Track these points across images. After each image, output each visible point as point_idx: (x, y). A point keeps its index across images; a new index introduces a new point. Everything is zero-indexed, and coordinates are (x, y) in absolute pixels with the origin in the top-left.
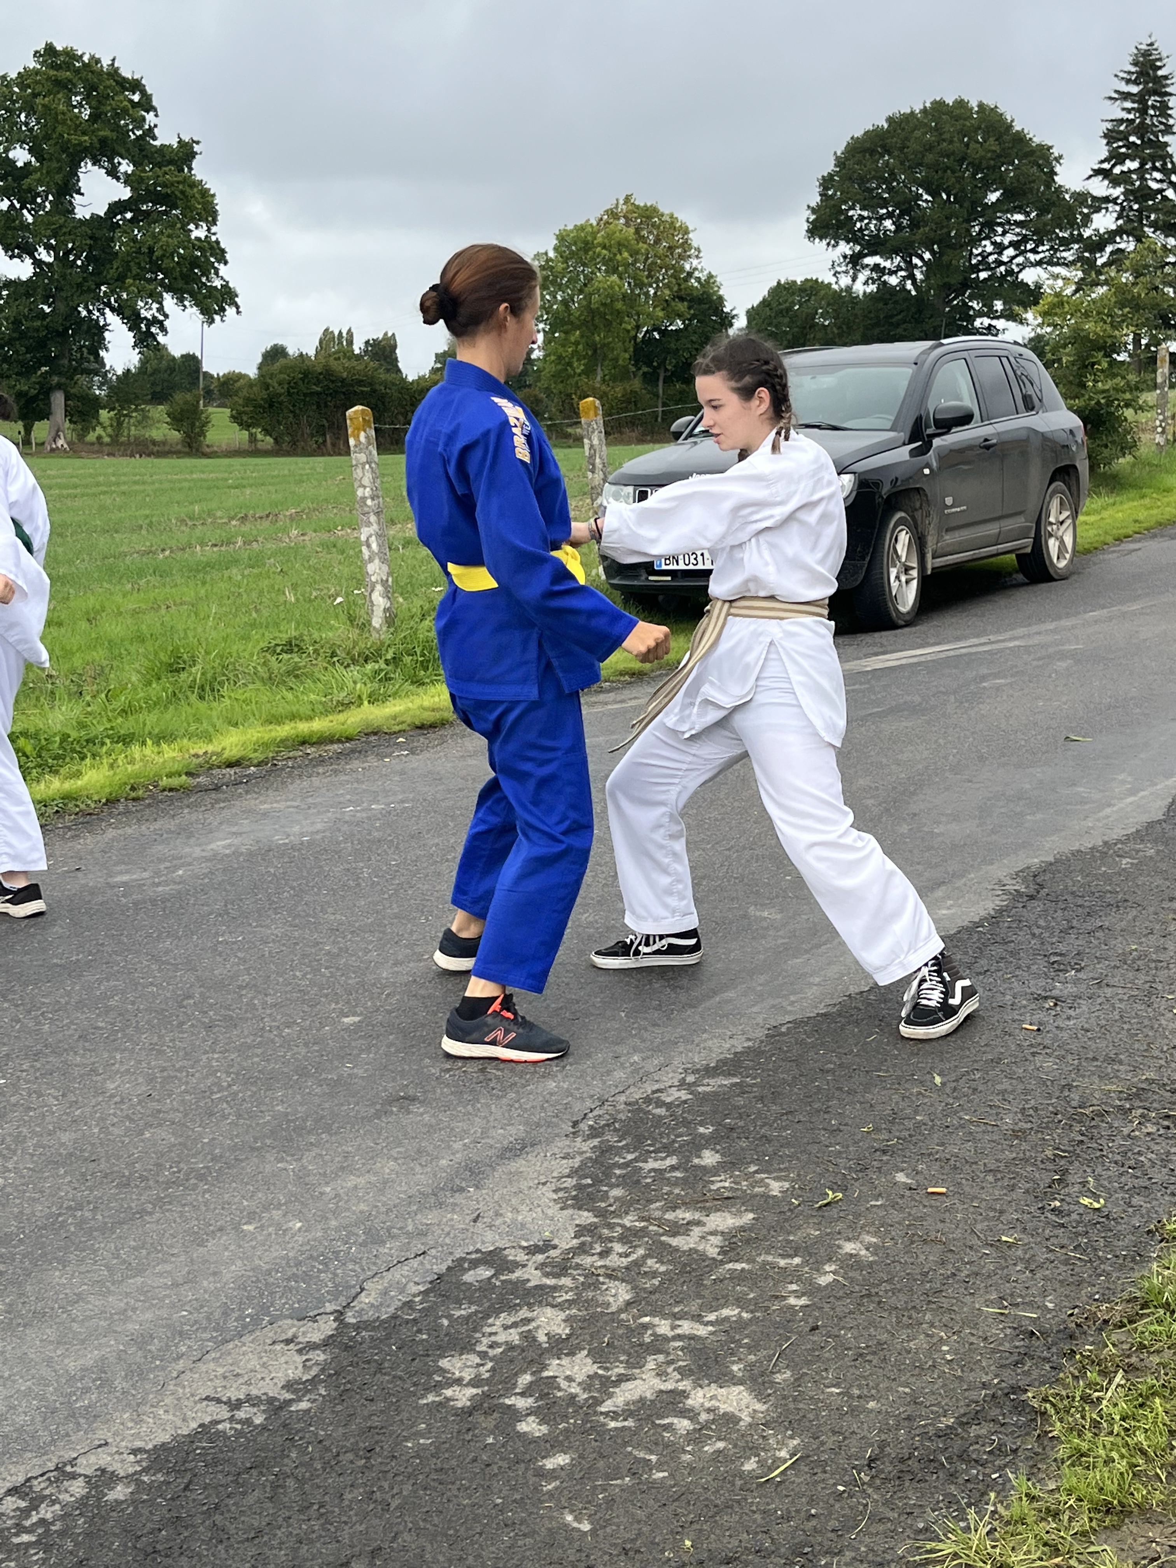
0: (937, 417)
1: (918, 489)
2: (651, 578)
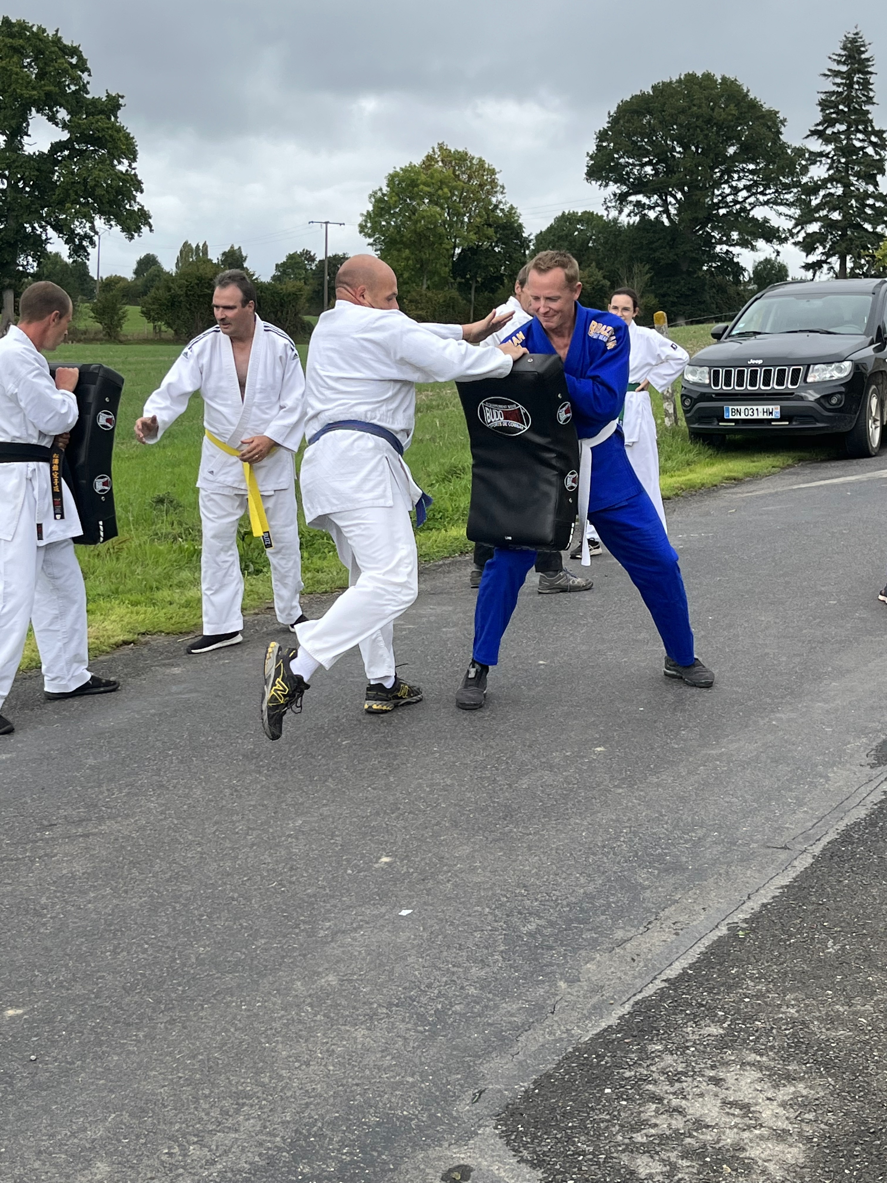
1: (881, 372)
2: (721, 424)
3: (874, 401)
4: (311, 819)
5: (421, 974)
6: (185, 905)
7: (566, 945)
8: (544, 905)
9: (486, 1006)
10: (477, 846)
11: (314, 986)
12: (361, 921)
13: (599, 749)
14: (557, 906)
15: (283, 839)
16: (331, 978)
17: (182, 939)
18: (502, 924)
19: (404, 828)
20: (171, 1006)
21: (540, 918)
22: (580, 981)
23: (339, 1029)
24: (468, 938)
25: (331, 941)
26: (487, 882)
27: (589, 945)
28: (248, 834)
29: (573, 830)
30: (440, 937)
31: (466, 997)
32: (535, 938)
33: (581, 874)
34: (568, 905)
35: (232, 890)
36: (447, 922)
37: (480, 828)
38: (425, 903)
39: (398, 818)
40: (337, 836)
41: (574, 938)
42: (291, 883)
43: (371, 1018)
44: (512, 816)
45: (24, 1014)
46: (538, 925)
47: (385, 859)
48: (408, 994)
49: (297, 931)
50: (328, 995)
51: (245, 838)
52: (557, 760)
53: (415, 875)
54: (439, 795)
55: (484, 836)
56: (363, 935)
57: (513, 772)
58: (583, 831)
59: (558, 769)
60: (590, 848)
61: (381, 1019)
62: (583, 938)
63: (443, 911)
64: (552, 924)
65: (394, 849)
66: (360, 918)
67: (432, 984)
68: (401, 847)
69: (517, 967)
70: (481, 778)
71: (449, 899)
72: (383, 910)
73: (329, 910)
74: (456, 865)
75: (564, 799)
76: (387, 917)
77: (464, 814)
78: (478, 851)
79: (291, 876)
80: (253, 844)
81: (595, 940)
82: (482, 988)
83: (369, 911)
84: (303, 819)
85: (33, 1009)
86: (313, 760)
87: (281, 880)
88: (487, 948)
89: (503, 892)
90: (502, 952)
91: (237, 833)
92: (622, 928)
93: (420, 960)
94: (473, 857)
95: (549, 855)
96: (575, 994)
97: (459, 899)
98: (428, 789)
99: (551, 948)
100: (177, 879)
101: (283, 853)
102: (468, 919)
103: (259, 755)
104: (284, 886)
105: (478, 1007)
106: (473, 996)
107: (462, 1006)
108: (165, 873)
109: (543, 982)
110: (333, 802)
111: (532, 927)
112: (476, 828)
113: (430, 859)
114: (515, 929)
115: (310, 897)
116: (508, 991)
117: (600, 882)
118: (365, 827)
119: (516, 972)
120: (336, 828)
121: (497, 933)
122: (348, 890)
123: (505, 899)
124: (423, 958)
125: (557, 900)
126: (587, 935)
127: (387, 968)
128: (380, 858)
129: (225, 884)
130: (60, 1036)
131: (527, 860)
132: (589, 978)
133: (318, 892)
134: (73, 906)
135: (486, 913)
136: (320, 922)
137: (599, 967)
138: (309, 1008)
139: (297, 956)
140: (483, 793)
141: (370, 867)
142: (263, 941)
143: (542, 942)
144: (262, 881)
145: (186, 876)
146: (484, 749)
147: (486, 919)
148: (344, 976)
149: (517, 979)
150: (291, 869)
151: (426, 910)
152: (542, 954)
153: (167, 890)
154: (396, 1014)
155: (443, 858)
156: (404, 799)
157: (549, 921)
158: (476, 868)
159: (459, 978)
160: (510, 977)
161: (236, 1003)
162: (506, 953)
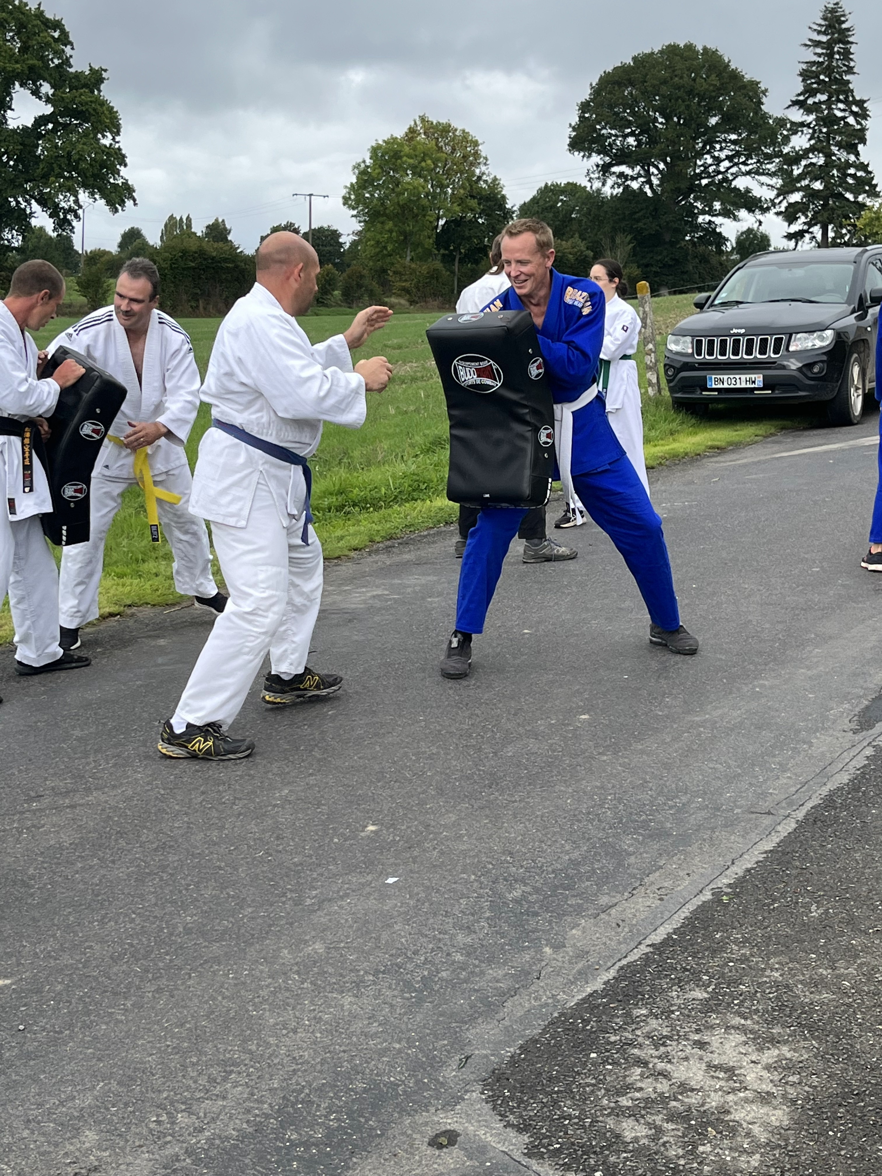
0: (873, 295)
1: (863, 340)
2: (704, 393)
3: (856, 370)
4: (298, 788)
5: (407, 941)
6: (172, 875)
7: (552, 912)
8: (530, 872)
9: (472, 972)
10: (463, 814)
11: (301, 955)
12: (348, 889)
13: (583, 717)
14: (542, 872)
15: (270, 808)
16: (317, 946)
17: (169, 908)
19: (391, 797)
20: (158, 975)
21: (526, 885)
22: (565, 947)
23: (326, 997)
24: (454, 905)
25: (318, 910)
26: (473, 850)
27: (575, 910)
28: (234, 804)
29: (558, 797)
30: (426, 904)
31: (452, 964)
33: (566, 841)
34: (553, 872)
35: (218, 860)
36: (433, 889)
37: (467, 796)
38: (411, 871)
39: (384, 786)
40: (323, 805)
41: (559, 904)
42: (279, 852)
43: (358, 986)
44: (497, 784)
45: (12, 984)
46: (523, 892)
47: (371, 828)
48: (394, 961)
49: (284, 899)
50: (315, 962)
51: (231, 807)
52: (542, 728)
53: (401, 843)
54: (425, 764)
55: (470, 804)
56: (349, 903)
57: (498, 740)
58: (568, 798)
59: (543, 737)
60: (575, 816)
61: (368, 986)
62: (568, 905)
63: (429, 879)
64: (537, 890)
65: (380, 817)
66: (346, 886)
67: (418, 951)
68: (386, 815)
69: (503, 933)
70: (466, 746)
71: (434, 866)
72: (369, 878)
73: (315, 879)
74: (442, 833)
75: (549, 766)
76: (373, 885)
77: (450, 782)
78: (463, 819)
79: (278, 845)
80: (240, 814)
81: (580, 906)
82: (468, 955)
83: (355, 879)
84: (290, 788)
85: (21, 979)
86: (299, 730)
87: (268, 849)
88: (473, 915)
89: (488, 860)
90: (488, 918)
91: (224, 803)
92: (607, 894)
93: (407, 927)
94: (459, 825)
95: (535, 822)
96: (560, 959)
97: (445, 866)
98: (414, 758)
99: (536, 914)
100: (164, 848)
101: (269, 822)
104: (271, 855)
105: (464, 973)
106: (459, 962)
107: (448, 972)
108: (152, 843)
109: (529, 948)
110: (319, 771)
111: (517, 894)
112: (462, 796)
113: (416, 826)
114: (501, 896)
115: (297, 866)
116: (494, 957)
117: (585, 848)
118: (351, 796)
119: (502, 938)
120: (322, 796)
121: (483, 900)
122: (334, 859)
123: (491, 866)
124: (409, 925)
125: (541, 867)
126: (572, 901)
127: (374, 935)
128: (366, 827)
129: (212, 853)
130: (48, 1006)
131: (512, 827)
132: (574, 944)
133: (305, 861)
134: (60, 876)
135: (472, 880)
136: (307, 891)
137: (584, 932)
138: (296, 976)
139: (284, 925)
140: (469, 761)
141: (357, 836)
142: (250, 910)
143: (528, 909)
144: (248, 850)
145: (173, 846)
146: (470, 718)
147: (472, 886)
148: (331, 944)
149: (503, 945)
150: (278, 838)
151: (412, 877)
152: (528, 920)
153: (155, 861)
154: (383, 981)
155: (429, 825)
156: (390, 768)
157: (534, 888)
158: (462, 836)
159: (445, 945)
160: (496, 943)
161: (224, 971)
162: (491, 920)
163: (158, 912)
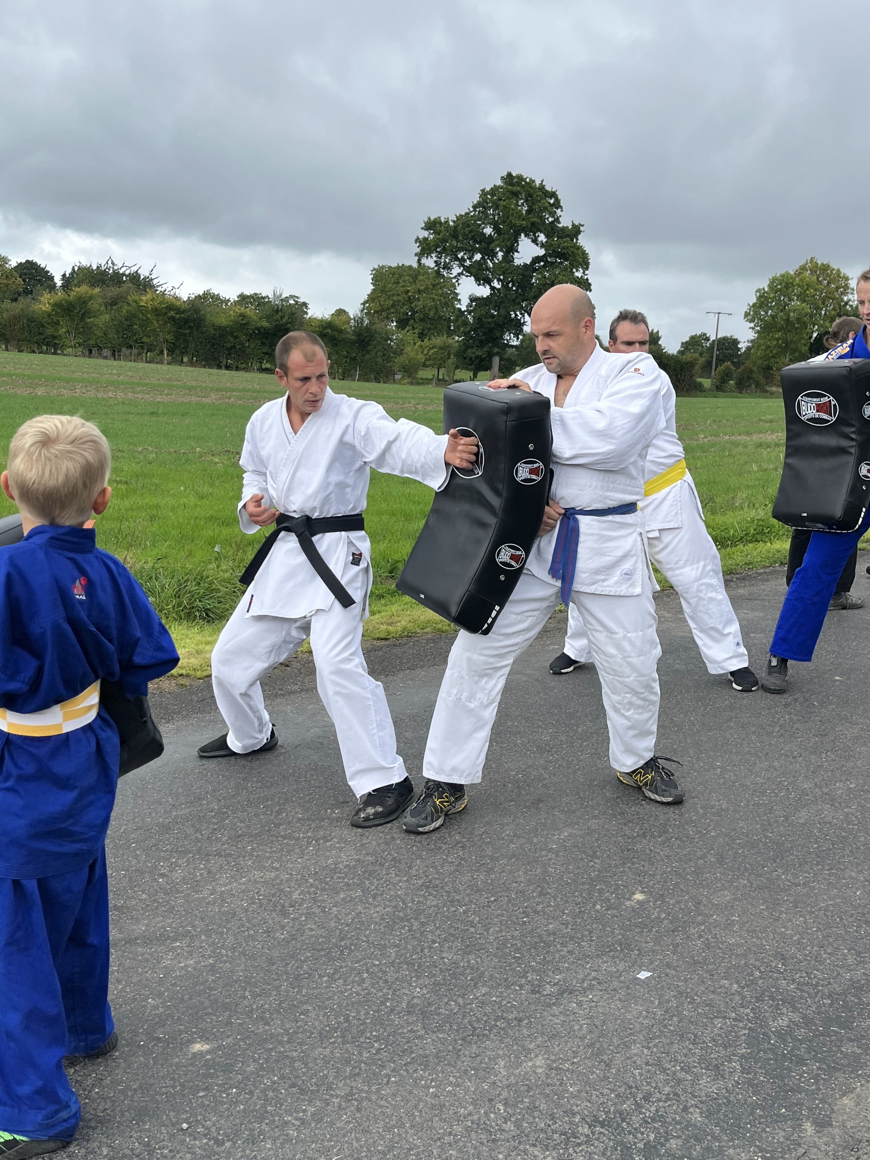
4: (577, 832)
5: (641, 1075)
6: (423, 924)
7: (820, 1060)
8: (802, 991)
9: (708, 1149)
10: (740, 893)
11: (517, 1072)
12: (595, 979)
14: (817, 993)
15: (544, 853)
16: (540, 1061)
17: (404, 972)
18: (748, 1011)
19: (667, 857)
20: (357, 1071)
21: (795, 1009)
22: (831, 1125)
23: (525, 1152)
24: (705, 1027)
25: (554, 1004)
26: (742, 946)
27: (849, 1065)
28: (512, 842)
29: (847, 885)
30: (675, 1019)
31: (686, 1127)
32: (785, 1041)
33: (849, 951)
34: (830, 996)
35: (474, 913)
36: (687, 997)
37: (746, 869)
38: (668, 965)
39: (664, 843)
40: (598, 858)
41: (830, 1050)
42: (537, 912)
43: (567, 1141)
44: (783, 858)
45: (208, 1052)
46: (791, 1021)
47: (639, 896)
48: (619, 1107)
49: (523, 981)
50: (529, 1089)
51: (508, 846)
52: (840, 792)
53: (666, 922)
54: (711, 820)
55: (749, 881)
56: (591, 1000)
57: (791, 802)
58: (858, 889)
59: (840, 804)
61: (579, 1145)
62: (842, 1052)
63: (686, 980)
64: (808, 1022)
65: (651, 884)
66: (594, 974)
67: (651, 1095)
68: (658, 882)
69: (757, 1085)
70: (758, 804)
71: (695, 962)
72: (621, 966)
73: (564, 957)
74: (712, 916)
75: (841, 843)
76: (622, 978)
77: (733, 848)
78: (738, 900)
79: (538, 903)
80: (513, 856)
81: (857, 1057)
82: (709, 1115)
83: (606, 966)
85: (219, 1048)
86: (599, 761)
87: (526, 907)
88: (725, 1048)
89: (757, 964)
90: (742, 1056)
91: (503, 839)
93: (645, 1050)
94: (732, 907)
95: (817, 917)
96: (823, 1147)
97: (707, 965)
99: (801, 1062)
100: (428, 887)
101: (539, 871)
102: (711, 996)
103: (552, 748)
104: (527, 916)
105: (698, 1148)
106: (695, 1126)
107: (680, 1142)
108: (420, 878)
109: (785, 1118)
110: (604, 813)
111: (783, 1022)
112: (742, 869)
113: (687, 902)
114: (763, 1023)
115: (549, 935)
116: (739, 1127)
118: (628, 850)
119: (754, 1094)
120: (599, 847)
121: (741, 1025)
122: (590, 932)
123: (758, 974)
124: (649, 1048)
125: (817, 985)
126: (849, 1048)
127: (605, 1058)
128: (634, 894)
129: (471, 902)
130: (228, 1095)
131: (790, 920)
132: (844, 1121)
133: (560, 930)
134: (319, 906)
135: (733, 991)
136: (550, 973)
137: (857, 1104)
138: (502, 1108)
139: (512, 1020)
140: (757, 824)
141: (621, 904)
142: (484, 990)
143: (792, 1051)
144: (507, 905)
145: (437, 886)
146: (767, 770)
147: (731, 1000)
148: (554, 1061)
149: (755, 1106)
150: (541, 894)
151: (667, 975)
152: (790, 1070)
153: (413, 902)
154: (598, 1139)
155: (699, 903)
156: (675, 820)
157: (805, 1017)
158: (732, 924)
159: (685, 1091)
160: (746, 1100)
161: (426, 1081)
162: (746, 1059)
163: (391, 975)
